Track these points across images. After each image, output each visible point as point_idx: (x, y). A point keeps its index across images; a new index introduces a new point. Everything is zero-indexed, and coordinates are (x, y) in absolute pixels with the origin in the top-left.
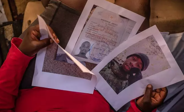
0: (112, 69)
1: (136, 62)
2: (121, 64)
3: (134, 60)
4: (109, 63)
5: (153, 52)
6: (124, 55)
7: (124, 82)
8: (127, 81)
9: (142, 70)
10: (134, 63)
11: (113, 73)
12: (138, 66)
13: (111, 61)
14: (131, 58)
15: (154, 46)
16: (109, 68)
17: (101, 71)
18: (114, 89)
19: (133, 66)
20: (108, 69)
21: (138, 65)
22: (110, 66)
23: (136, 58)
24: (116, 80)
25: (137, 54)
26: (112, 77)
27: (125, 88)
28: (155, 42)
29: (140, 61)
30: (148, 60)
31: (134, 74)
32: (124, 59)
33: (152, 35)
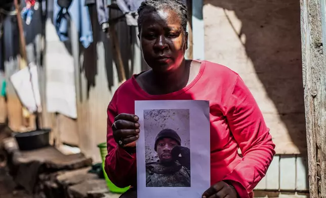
0: (155, 172)
1: (167, 145)
2: (158, 161)
3: (163, 145)
4: (146, 171)
5: (163, 119)
6: (149, 151)
7: (182, 170)
8: (183, 167)
9: (179, 144)
10: (167, 147)
11: (161, 175)
12: (173, 145)
13: (146, 167)
14: (158, 147)
15: (157, 115)
16: (152, 174)
17: (147, 184)
18: (181, 185)
19: (169, 151)
20: (152, 176)
21: (171, 145)
22: (150, 172)
23: (161, 142)
24: (172, 178)
25: (158, 138)
26: (165, 179)
27: (189, 175)
28: (154, 112)
29: (167, 140)
30: (170, 130)
31: (180, 155)
32: (155, 154)
33: (144, 111)
